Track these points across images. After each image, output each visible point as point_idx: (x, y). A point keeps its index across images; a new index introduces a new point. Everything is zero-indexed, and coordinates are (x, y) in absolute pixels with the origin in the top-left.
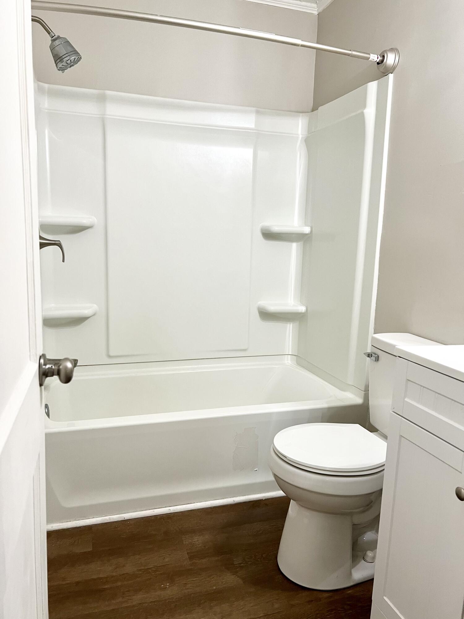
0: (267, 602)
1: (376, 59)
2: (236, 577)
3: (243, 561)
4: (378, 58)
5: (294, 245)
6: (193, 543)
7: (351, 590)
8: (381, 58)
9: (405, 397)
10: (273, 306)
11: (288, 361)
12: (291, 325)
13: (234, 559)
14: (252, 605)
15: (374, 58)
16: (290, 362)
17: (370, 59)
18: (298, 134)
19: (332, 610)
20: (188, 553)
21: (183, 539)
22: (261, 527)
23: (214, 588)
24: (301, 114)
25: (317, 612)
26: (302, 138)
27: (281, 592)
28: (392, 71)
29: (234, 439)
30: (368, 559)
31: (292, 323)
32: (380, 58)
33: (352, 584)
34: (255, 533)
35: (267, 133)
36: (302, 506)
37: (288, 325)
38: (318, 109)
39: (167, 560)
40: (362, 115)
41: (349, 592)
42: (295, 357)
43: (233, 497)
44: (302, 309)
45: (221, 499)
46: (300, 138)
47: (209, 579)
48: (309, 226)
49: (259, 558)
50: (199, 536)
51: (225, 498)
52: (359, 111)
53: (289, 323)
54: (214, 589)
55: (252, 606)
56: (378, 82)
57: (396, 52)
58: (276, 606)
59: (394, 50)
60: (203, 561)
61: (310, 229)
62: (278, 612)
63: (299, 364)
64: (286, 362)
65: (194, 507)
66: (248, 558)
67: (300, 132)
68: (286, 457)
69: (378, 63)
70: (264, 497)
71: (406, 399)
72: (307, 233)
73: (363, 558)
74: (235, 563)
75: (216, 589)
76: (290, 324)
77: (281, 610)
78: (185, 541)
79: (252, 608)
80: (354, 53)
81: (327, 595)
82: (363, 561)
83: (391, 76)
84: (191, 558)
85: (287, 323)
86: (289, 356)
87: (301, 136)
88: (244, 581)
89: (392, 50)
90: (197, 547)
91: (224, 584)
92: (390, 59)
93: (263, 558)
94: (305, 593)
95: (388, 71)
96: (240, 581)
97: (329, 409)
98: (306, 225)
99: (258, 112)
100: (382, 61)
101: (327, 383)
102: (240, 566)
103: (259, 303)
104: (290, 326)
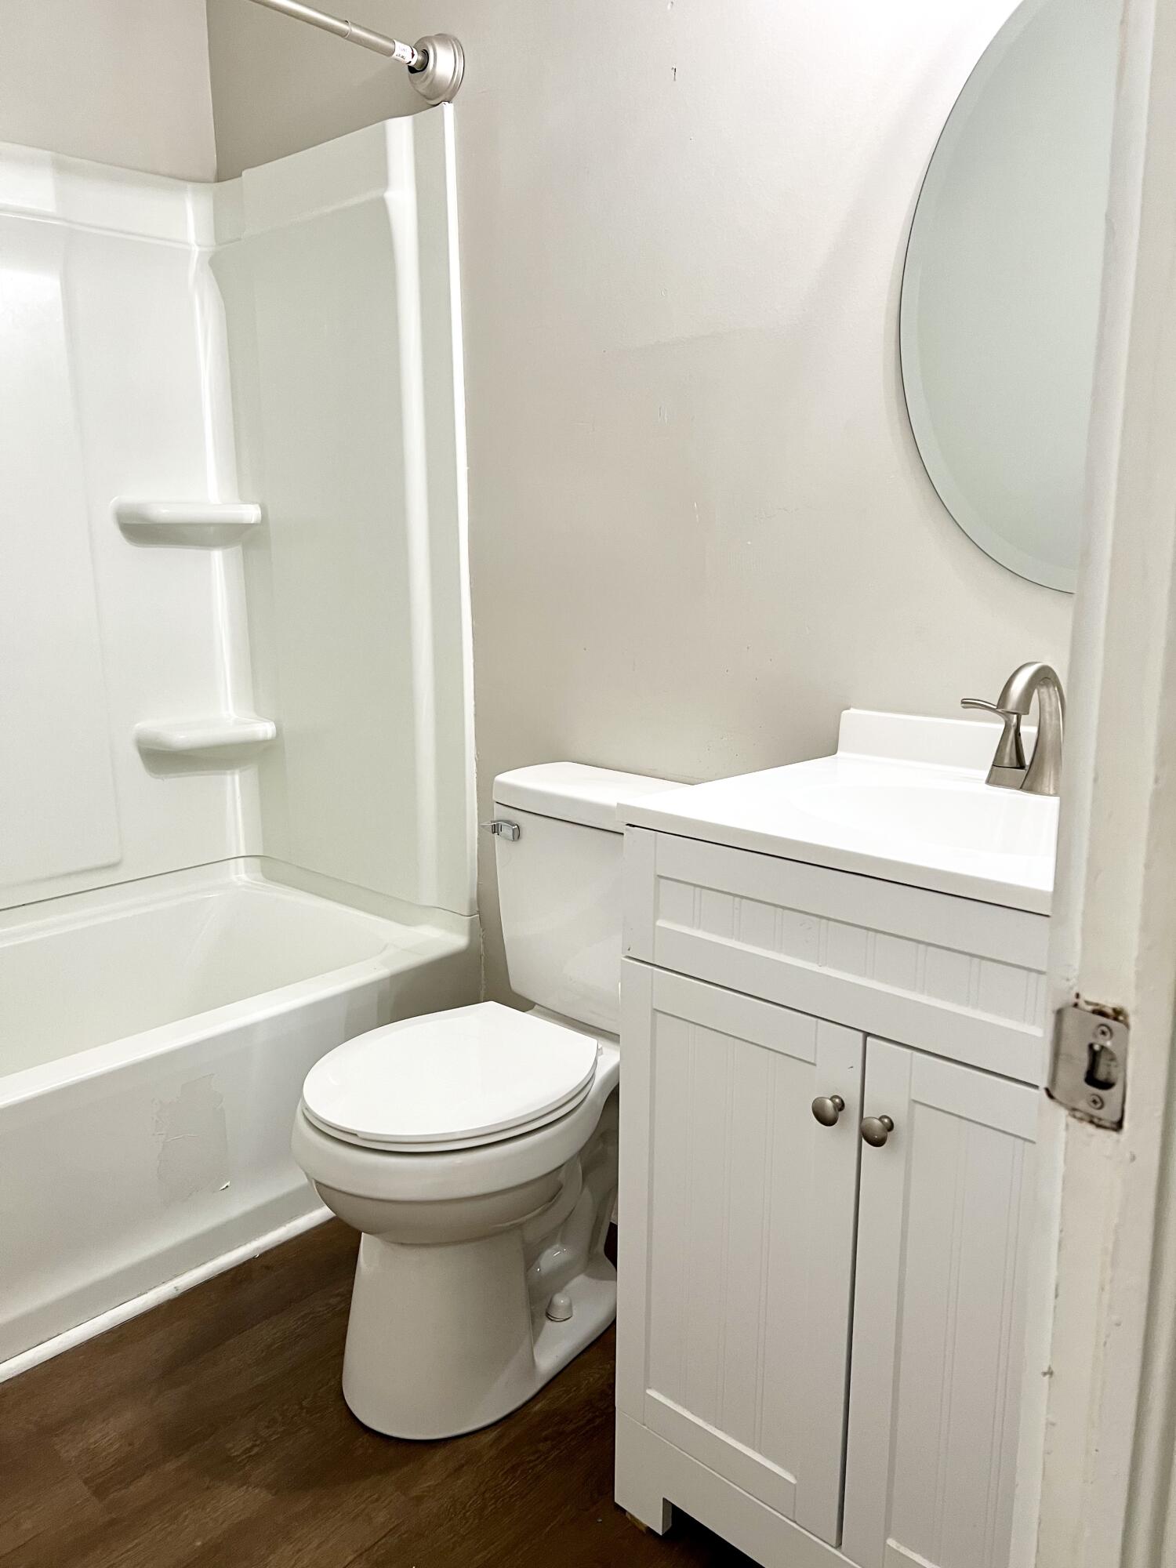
0: (354, 1519)
1: (408, 58)
2: (250, 1488)
3: (256, 1440)
4: (413, 55)
5: (217, 556)
6: (92, 1447)
7: (539, 1402)
8: (420, 58)
9: (656, 919)
10: (183, 733)
11: (240, 875)
12: (237, 777)
13: (229, 1445)
14: (315, 1544)
15: (405, 53)
16: (243, 876)
17: (394, 55)
18: (187, 243)
19: (514, 1468)
20: (86, 1482)
21: (56, 1447)
22: (275, 1331)
23: (199, 1544)
24: (190, 186)
25: (483, 1489)
26: (201, 254)
27: (379, 1477)
28: (448, 97)
29: (157, 1121)
30: (559, 1314)
31: (237, 771)
32: (418, 57)
33: (539, 1386)
34: (264, 1354)
35: (94, 231)
36: (402, 1244)
37: (229, 778)
38: (240, 175)
39: (27, 1525)
40: (381, 206)
41: (537, 1407)
42: (257, 861)
43: (171, 1280)
44: (265, 729)
45: (138, 1296)
46: (195, 256)
47: (175, 1526)
48: (257, 503)
49: (294, 1416)
50: (104, 1421)
51: (151, 1289)
52: (372, 194)
53: (228, 772)
54: (198, 1547)
55: (318, 1547)
56: (415, 122)
57: (455, 46)
58: (380, 1517)
59: (450, 40)
60: (139, 1484)
61: (259, 512)
62: (391, 1530)
63: (270, 876)
64: (234, 877)
65: (60, 1347)
66: (268, 1427)
67: (192, 237)
68: (356, 1135)
69: (412, 70)
70: (258, 1248)
71: (659, 923)
72: (252, 522)
73: (548, 1315)
74: (235, 1454)
75: (203, 1545)
76: (233, 774)
77: (396, 1523)
78: (67, 1451)
79: (319, 1551)
80: (356, 31)
81: (492, 1435)
82: (548, 1323)
83: (448, 109)
84: (100, 1492)
85: (225, 774)
86: (242, 859)
87: (196, 250)
88: (273, 1491)
89: (444, 38)
90: (109, 1454)
91: (222, 1523)
92: (444, 64)
93: (305, 1411)
94: (440, 1454)
95: (438, 96)
96: (265, 1496)
97: (395, 978)
98: (244, 500)
99: (60, 167)
100: (424, 66)
101: (362, 914)
102: (250, 1456)
103: (139, 725)
104: (233, 780)
